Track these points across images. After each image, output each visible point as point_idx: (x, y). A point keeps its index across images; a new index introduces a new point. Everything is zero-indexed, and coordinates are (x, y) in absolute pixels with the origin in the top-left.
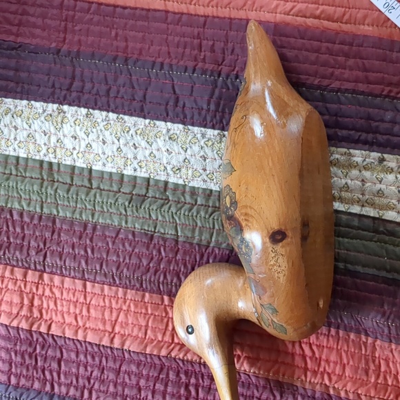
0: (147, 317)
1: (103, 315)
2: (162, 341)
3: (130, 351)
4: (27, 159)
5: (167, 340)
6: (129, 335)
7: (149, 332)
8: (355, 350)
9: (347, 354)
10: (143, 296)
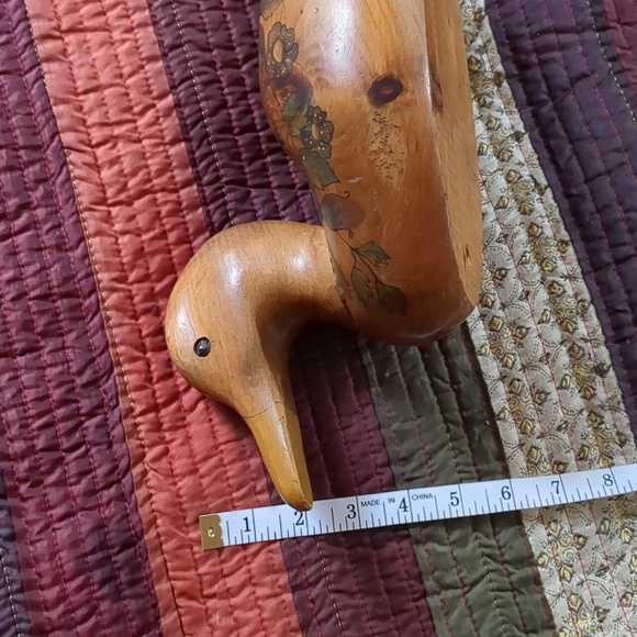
0: (118, 81)
2: (88, 127)
3: (43, 77)
5: (93, 135)
6: (71, 63)
7: (92, 96)
8: (233, 477)
9: (216, 467)
10: (152, 59)
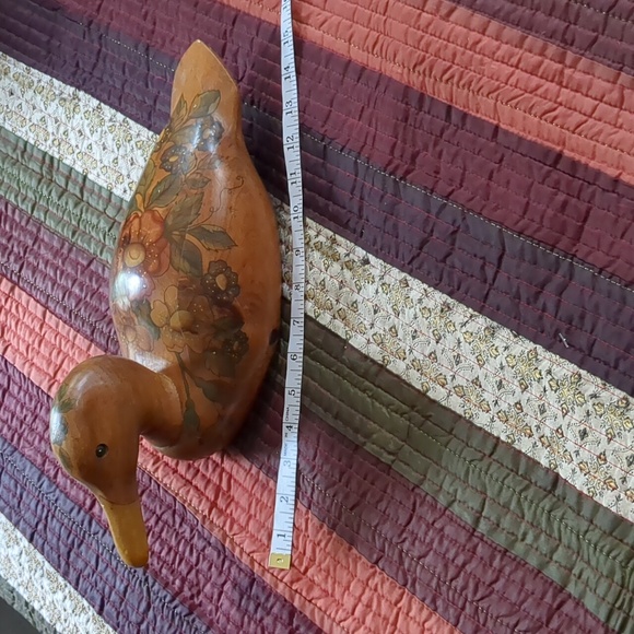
1: (50, 354)
4: (33, 146)
